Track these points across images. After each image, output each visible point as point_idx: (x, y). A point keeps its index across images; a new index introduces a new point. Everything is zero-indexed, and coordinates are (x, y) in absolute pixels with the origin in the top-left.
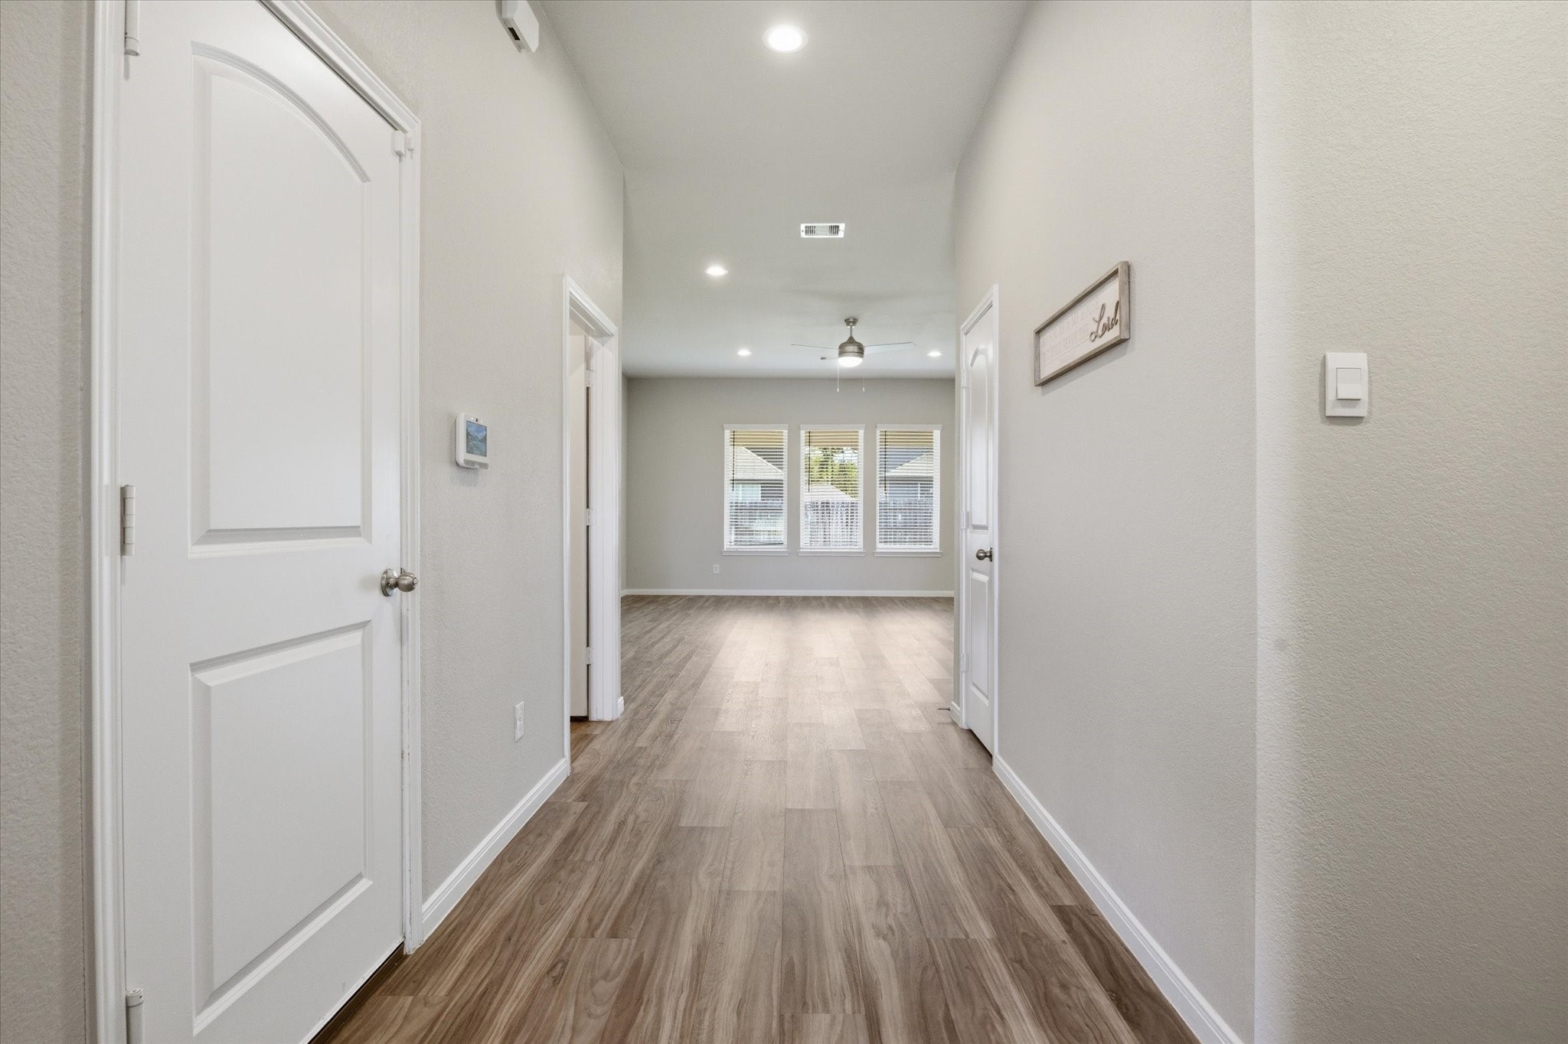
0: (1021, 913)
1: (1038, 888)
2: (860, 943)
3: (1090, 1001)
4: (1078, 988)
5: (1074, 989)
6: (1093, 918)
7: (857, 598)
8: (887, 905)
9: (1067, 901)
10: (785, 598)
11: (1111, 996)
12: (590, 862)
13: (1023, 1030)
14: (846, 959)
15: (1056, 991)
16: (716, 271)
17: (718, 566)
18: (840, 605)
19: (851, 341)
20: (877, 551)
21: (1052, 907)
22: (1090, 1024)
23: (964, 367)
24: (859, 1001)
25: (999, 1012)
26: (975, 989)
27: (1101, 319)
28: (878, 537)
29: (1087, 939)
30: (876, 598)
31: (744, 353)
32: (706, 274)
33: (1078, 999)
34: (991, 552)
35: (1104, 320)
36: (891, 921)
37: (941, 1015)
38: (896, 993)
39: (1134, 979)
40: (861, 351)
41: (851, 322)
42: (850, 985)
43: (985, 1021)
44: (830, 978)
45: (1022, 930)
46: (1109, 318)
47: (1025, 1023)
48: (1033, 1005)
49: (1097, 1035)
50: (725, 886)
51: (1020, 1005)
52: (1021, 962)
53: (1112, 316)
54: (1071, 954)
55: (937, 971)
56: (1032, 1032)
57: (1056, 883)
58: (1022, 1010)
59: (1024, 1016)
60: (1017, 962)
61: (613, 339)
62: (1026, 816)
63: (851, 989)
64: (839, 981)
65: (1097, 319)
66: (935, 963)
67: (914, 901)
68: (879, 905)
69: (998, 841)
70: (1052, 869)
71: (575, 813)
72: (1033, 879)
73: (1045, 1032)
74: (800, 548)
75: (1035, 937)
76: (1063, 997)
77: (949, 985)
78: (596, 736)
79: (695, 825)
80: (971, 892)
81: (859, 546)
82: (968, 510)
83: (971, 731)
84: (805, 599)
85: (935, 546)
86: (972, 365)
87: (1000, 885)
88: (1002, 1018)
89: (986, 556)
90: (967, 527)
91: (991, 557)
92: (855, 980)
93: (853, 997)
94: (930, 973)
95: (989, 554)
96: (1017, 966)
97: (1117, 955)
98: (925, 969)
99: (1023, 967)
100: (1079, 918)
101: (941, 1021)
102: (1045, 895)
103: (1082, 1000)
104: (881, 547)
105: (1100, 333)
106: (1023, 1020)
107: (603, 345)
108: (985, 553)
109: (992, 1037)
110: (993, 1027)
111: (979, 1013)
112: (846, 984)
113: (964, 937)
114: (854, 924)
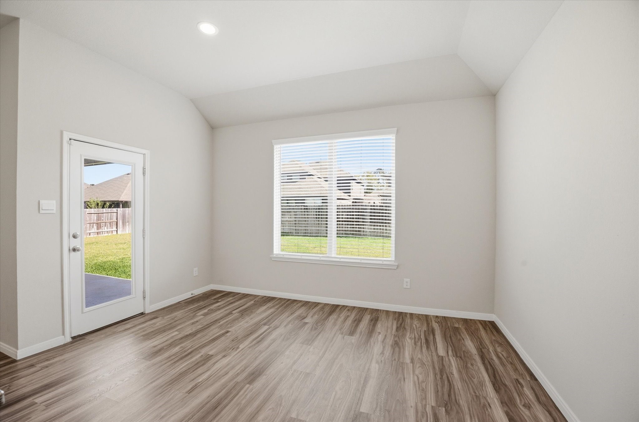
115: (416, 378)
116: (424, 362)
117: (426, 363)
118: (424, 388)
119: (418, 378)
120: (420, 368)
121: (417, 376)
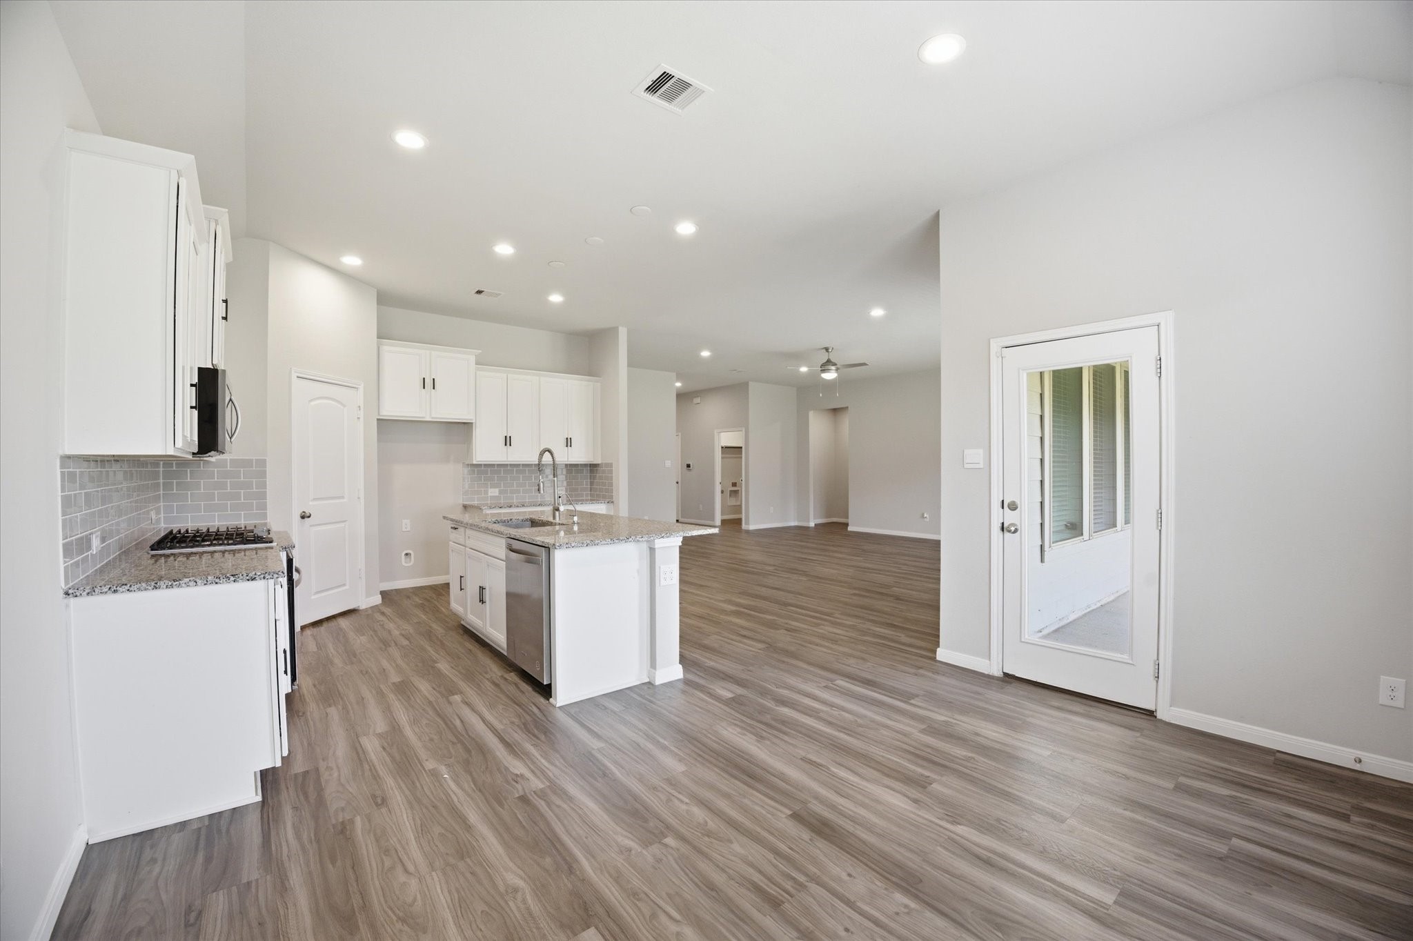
115: (411, 868)
116: (406, 928)
117: (399, 925)
118: (384, 857)
119: (406, 871)
120: (409, 900)
121: (411, 874)
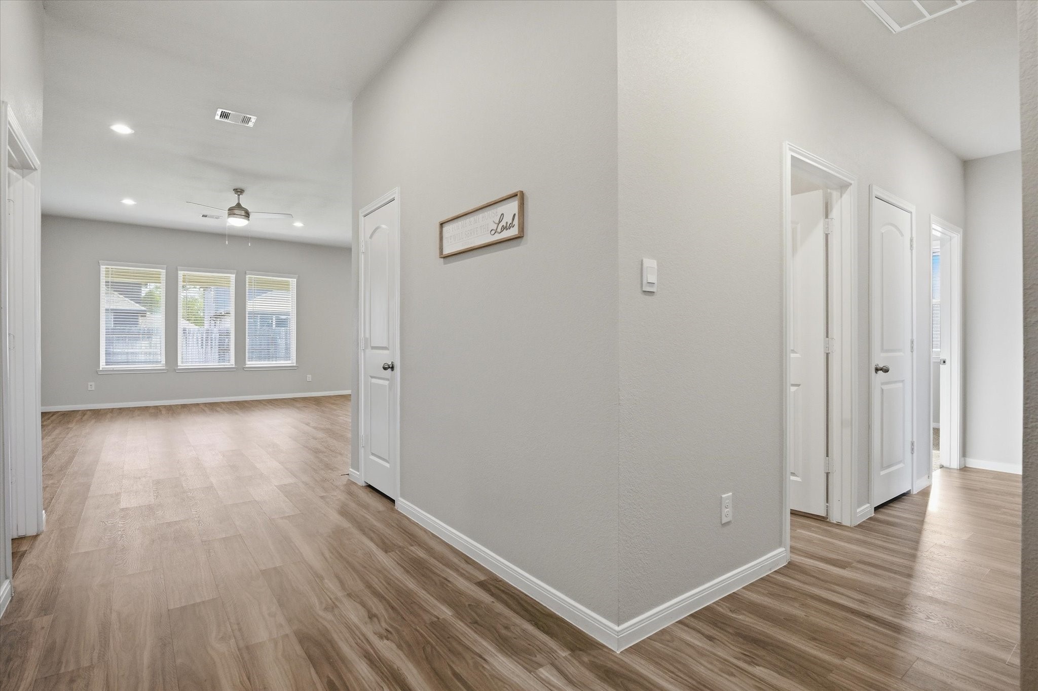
0: (460, 593)
1: (462, 575)
2: (373, 648)
3: (524, 630)
4: (514, 626)
5: (512, 628)
6: (500, 583)
7: (231, 402)
8: (375, 616)
9: (482, 578)
10: (165, 407)
11: (532, 624)
12: (90, 667)
13: (499, 661)
14: (368, 662)
15: (503, 631)
16: (122, 129)
17: (93, 383)
18: (218, 409)
19: (239, 206)
20: (247, 366)
21: (475, 584)
22: (529, 643)
23: (362, 238)
24: (393, 685)
25: (481, 657)
26: (460, 649)
27: (500, 222)
28: (247, 356)
29: (503, 596)
30: (246, 402)
31: (128, 202)
32: (112, 131)
33: (517, 632)
34: (393, 365)
35: (503, 223)
36: (384, 625)
37: (449, 673)
38: (415, 671)
39: (538, 610)
40: (247, 215)
41: (239, 191)
42: (381, 678)
43: (476, 665)
44: (365, 680)
45: (467, 604)
46: (507, 223)
47: (498, 657)
48: (496, 645)
49: (538, 648)
50: (242, 644)
51: (490, 648)
52: (476, 622)
53: (511, 222)
54: (499, 607)
55: (432, 647)
56: (505, 661)
57: (469, 569)
58: (493, 650)
59: (496, 654)
60: (474, 623)
61: (35, 173)
62: (432, 534)
63: (384, 681)
64: (371, 678)
65: (497, 222)
66: (429, 643)
67: (393, 608)
68: (370, 618)
69: (424, 553)
70: (463, 561)
71: (43, 628)
72: (457, 570)
73: (512, 658)
74: (178, 366)
75: (476, 605)
76: (509, 634)
77: (444, 652)
78: (25, 552)
79: (183, 604)
80: (425, 589)
81: (231, 362)
82: (367, 336)
83: (370, 486)
84: (184, 406)
85: (292, 362)
86: (371, 237)
87: (440, 580)
88: (485, 660)
89: (389, 367)
90: (366, 347)
91: (392, 368)
92: (383, 674)
93: (388, 685)
94: (428, 649)
95: (391, 366)
96: (476, 625)
97: (521, 599)
98: (424, 648)
99: (478, 624)
100: (494, 586)
101: (453, 677)
102: (468, 578)
103: (519, 631)
104: (249, 363)
105: (499, 230)
106: (496, 656)
107: (23, 177)
108: (389, 365)
109: (486, 673)
110: (483, 667)
111: (471, 662)
112: (379, 680)
113: (437, 620)
114: (361, 637)
